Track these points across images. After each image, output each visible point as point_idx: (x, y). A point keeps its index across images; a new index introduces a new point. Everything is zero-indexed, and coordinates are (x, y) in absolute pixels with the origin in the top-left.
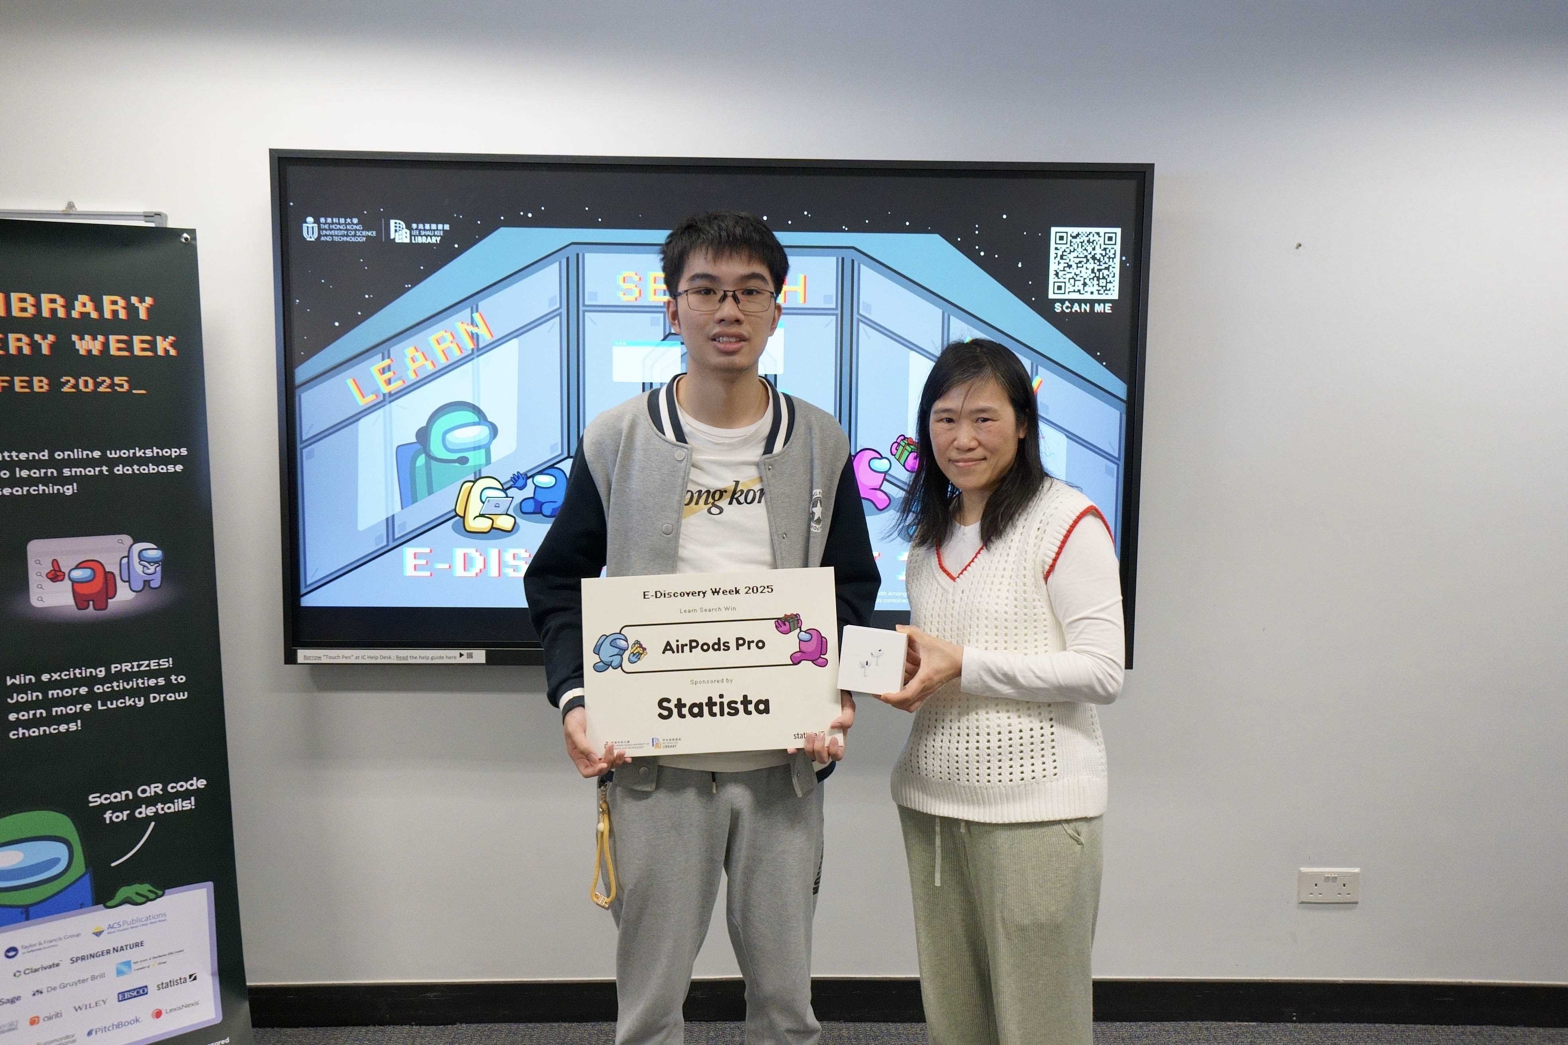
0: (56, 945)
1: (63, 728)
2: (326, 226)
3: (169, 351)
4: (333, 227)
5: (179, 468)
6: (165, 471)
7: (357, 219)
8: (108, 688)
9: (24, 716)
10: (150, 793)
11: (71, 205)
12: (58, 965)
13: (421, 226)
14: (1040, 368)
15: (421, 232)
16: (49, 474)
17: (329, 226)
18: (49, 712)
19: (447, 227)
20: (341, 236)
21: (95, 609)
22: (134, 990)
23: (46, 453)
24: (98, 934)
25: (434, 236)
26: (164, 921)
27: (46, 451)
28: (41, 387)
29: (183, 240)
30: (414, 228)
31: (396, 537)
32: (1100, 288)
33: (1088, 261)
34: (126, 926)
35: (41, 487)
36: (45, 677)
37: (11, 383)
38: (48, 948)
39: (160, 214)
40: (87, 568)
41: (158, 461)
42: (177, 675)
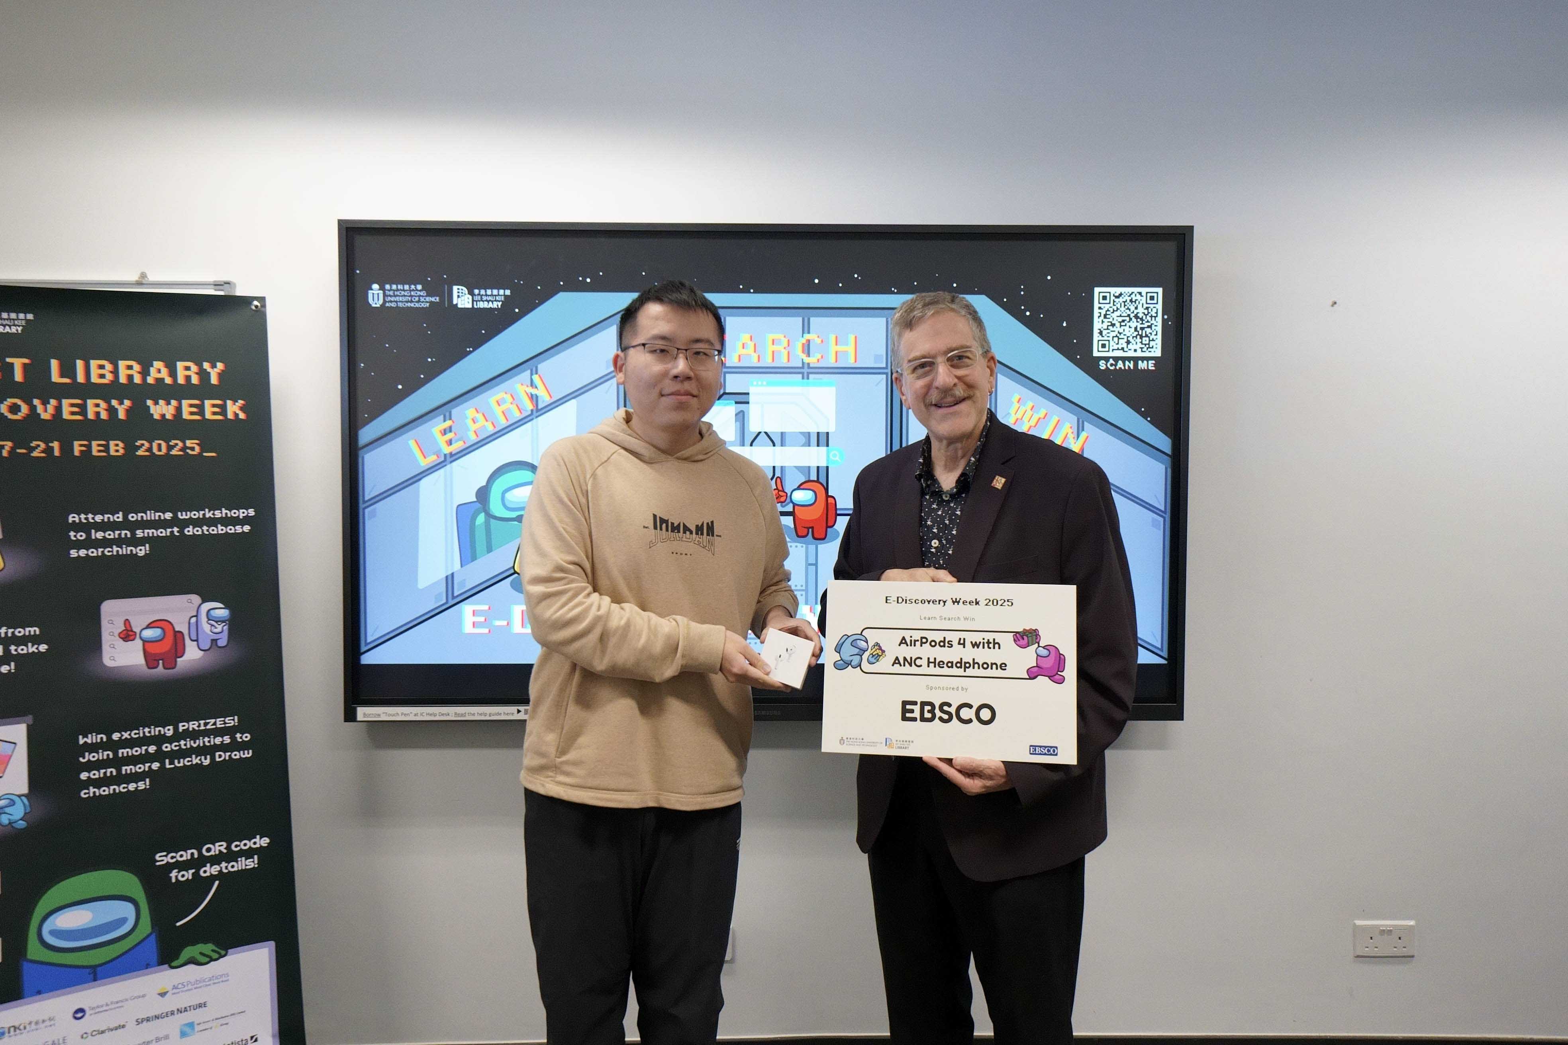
0: (122, 1007)
1: (132, 787)
2: (391, 293)
3: (238, 414)
4: (398, 293)
5: (247, 528)
6: (233, 531)
8: (176, 746)
9: (95, 775)
10: (215, 851)
11: (143, 275)
12: (123, 1026)
13: (483, 292)
14: (1086, 423)
15: (483, 297)
16: (123, 536)
18: (119, 771)
19: (508, 292)
21: (165, 668)
23: (120, 515)
24: (163, 994)
25: (496, 301)
26: (226, 981)
27: (121, 513)
28: (117, 451)
29: (253, 308)
30: (477, 294)
31: (455, 594)
32: (1143, 346)
33: (1131, 319)
34: (190, 987)
35: (115, 549)
36: (116, 736)
37: (89, 447)
38: (115, 1008)
39: (229, 283)
40: (158, 627)
41: (226, 521)
42: (242, 733)
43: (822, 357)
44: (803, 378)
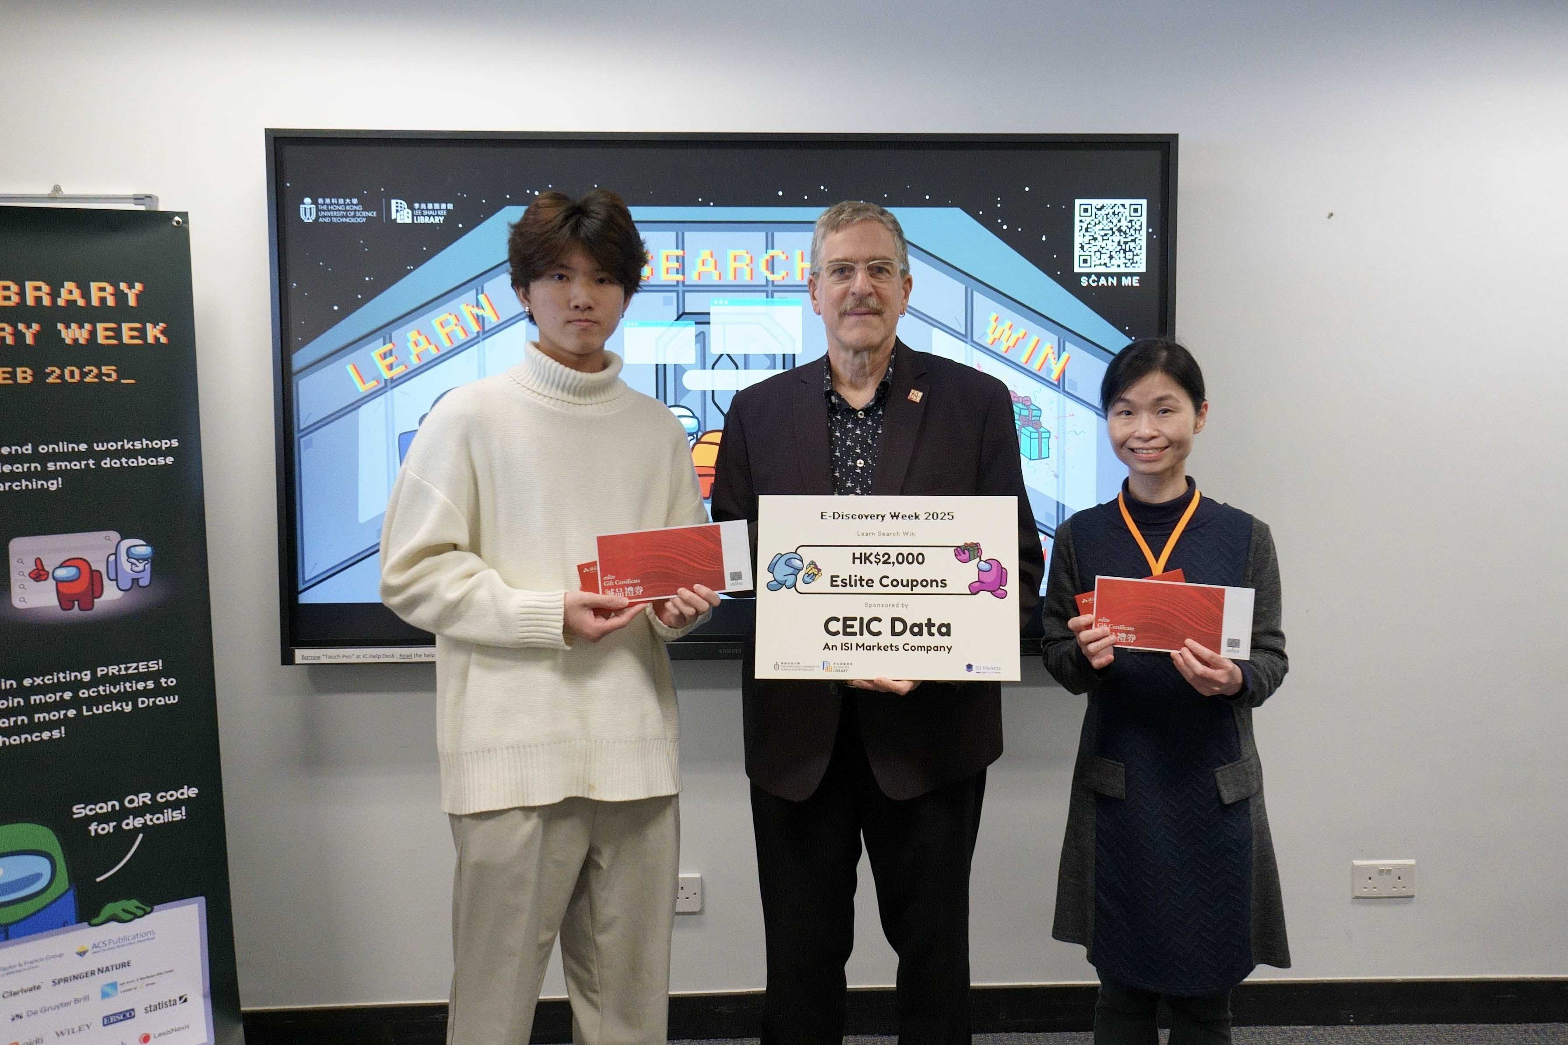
0: (37, 967)
1: (46, 735)
2: (325, 207)
3: (159, 338)
4: (332, 208)
5: (170, 460)
6: (155, 463)
7: (356, 200)
8: (93, 692)
9: (5, 723)
10: (138, 803)
11: (57, 189)
12: (39, 987)
13: (423, 206)
14: (1067, 344)
15: (424, 212)
16: (33, 469)
17: (328, 207)
18: (31, 719)
19: (451, 206)
20: (340, 217)
21: (82, 609)
22: (120, 1013)
23: (29, 446)
24: (82, 954)
25: (438, 215)
26: (152, 939)
27: (30, 444)
28: (25, 378)
29: (175, 224)
30: (417, 208)
32: (1127, 261)
33: (1113, 233)
34: (112, 945)
35: (24, 483)
36: (27, 682)
38: (28, 969)
39: (151, 197)
40: (72, 566)
41: (147, 453)
42: (167, 678)
43: (787, 274)
44: (767, 297)
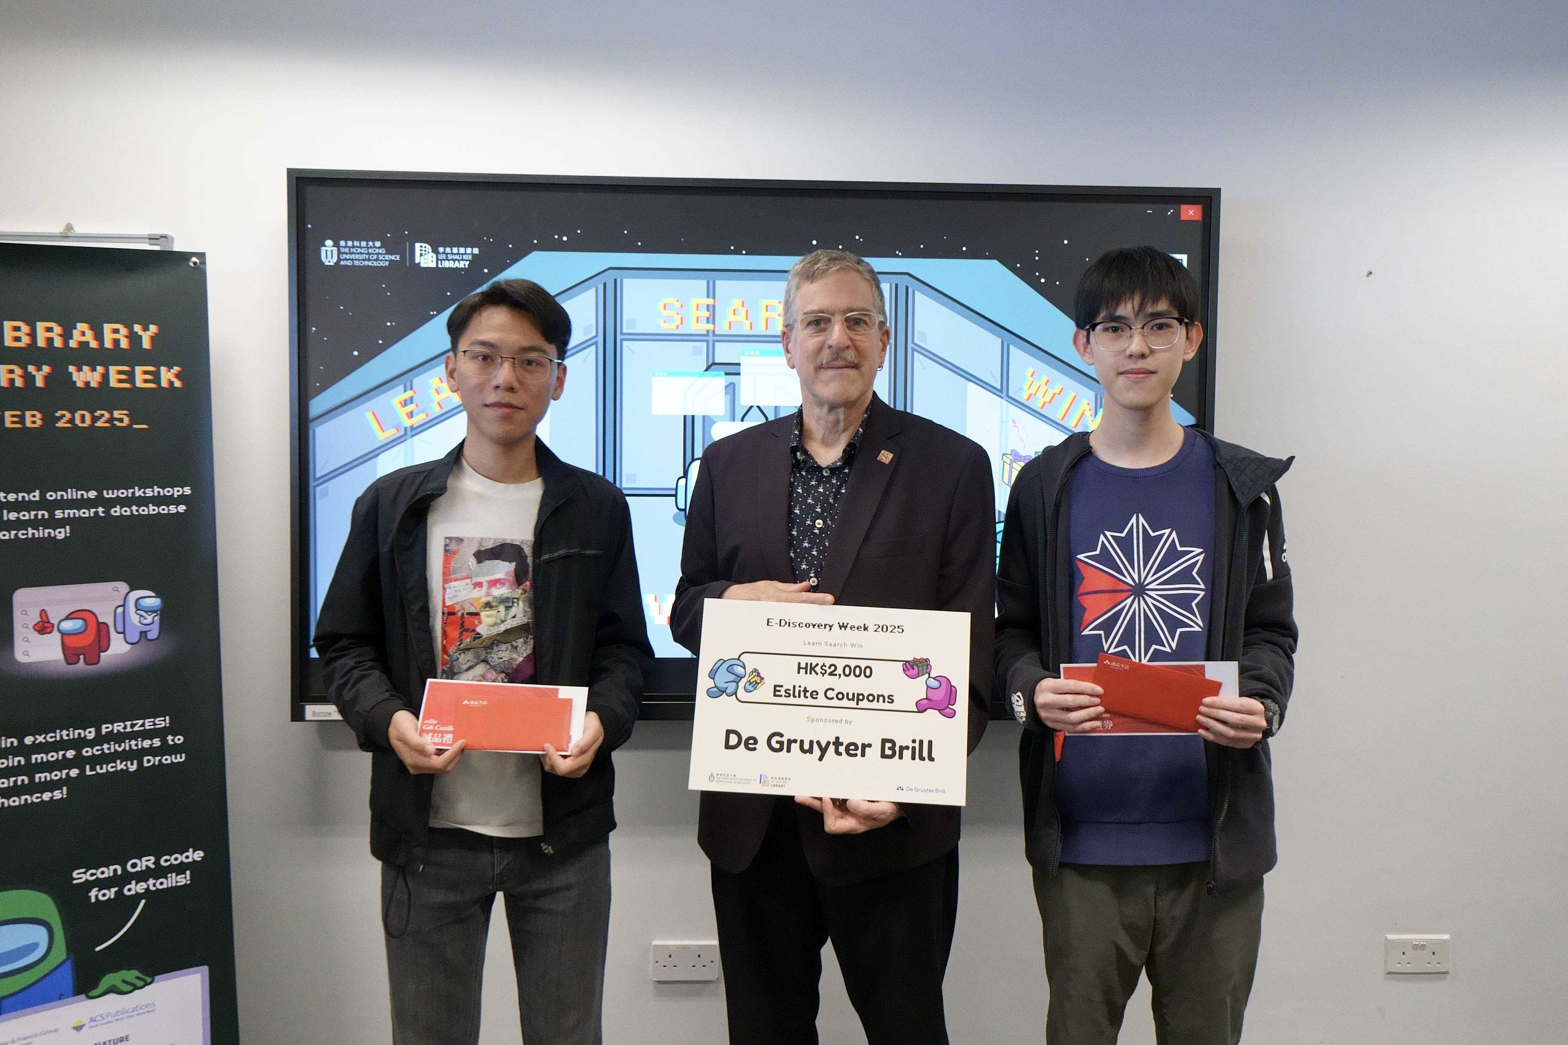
0: (32, 1043)
1: (46, 796)
2: (347, 250)
3: (173, 382)
4: (354, 250)
5: (182, 508)
6: (166, 512)
7: (379, 243)
8: (98, 750)
10: (141, 867)
11: (71, 227)
13: (448, 250)
15: (448, 255)
16: (40, 517)
17: (350, 249)
18: (32, 779)
19: (476, 251)
20: (362, 260)
21: (86, 663)
23: (37, 493)
24: (78, 1028)
25: (462, 260)
26: (152, 1011)
27: (37, 491)
28: (34, 422)
29: (192, 264)
30: (441, 252)
34: (109, 1019)
35: (30, 531)
36: (28, 740)
39: (165, 237)
40: (78, 618)
41: (159, 501)
42: (175, 736)
